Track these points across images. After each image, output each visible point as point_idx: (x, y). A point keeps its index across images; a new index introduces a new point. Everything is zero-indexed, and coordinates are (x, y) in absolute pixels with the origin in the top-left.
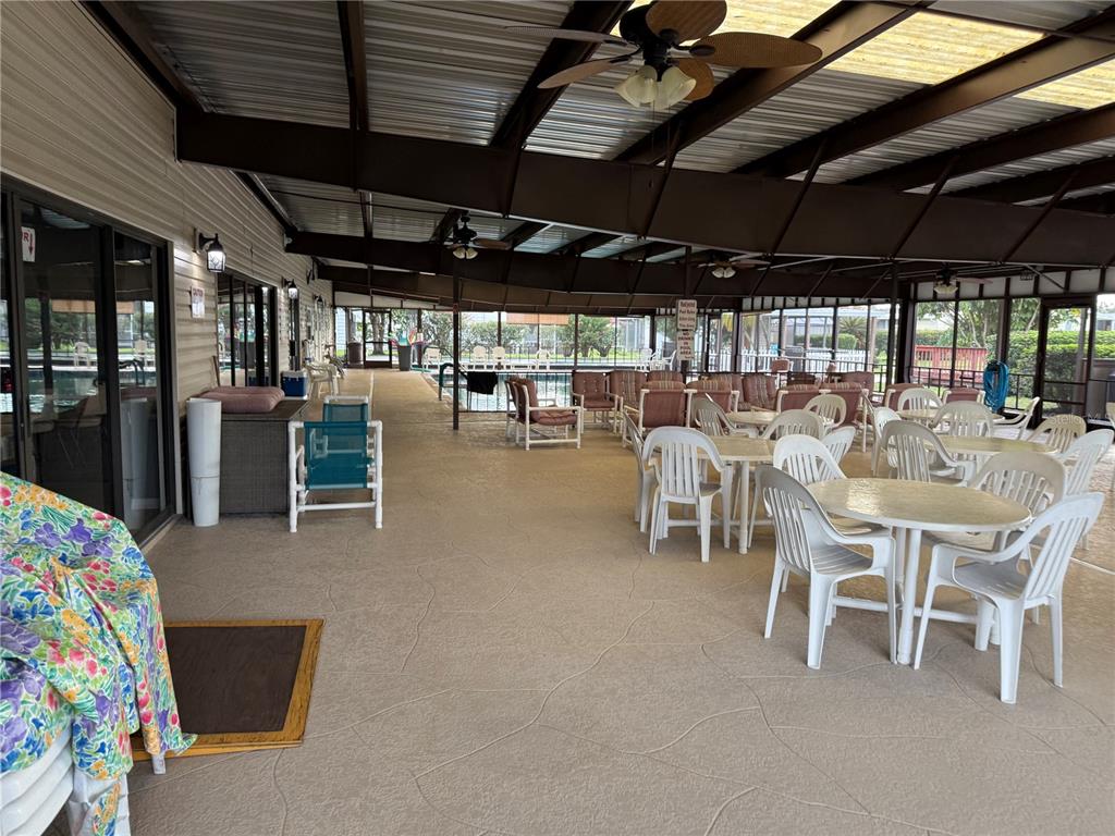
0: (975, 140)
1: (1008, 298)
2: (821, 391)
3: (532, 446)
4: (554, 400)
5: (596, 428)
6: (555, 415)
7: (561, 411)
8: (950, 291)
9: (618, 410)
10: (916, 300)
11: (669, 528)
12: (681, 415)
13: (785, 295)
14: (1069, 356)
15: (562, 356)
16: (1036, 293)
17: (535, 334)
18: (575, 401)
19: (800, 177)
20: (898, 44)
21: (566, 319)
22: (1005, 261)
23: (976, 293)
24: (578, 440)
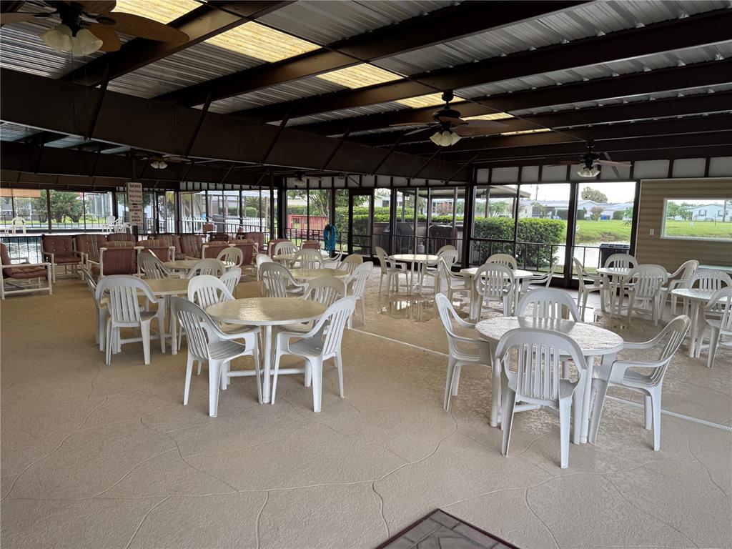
0: (301, 97)
1: (333, 189)
2: (230, 245)
3: (6, 296)
4: (26, 259)
5: (67, 278)
6: (27, 270)
7: (33, 267)
8: (303, 184)
9: (85, 263)
10: (286, 188)
11: (122, 345)
12: (133, 265)
13: (208, 182)
14: (364, 221)
15: (38, 222)
16: (346, 187)
17: (10, 204)
18: (46, 258)
19: (200, 107)
20: (246, 36)
21: (37, 193)
22: (324, 168)
23: (317, 185)
24: (50, 288)
